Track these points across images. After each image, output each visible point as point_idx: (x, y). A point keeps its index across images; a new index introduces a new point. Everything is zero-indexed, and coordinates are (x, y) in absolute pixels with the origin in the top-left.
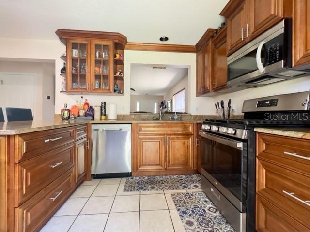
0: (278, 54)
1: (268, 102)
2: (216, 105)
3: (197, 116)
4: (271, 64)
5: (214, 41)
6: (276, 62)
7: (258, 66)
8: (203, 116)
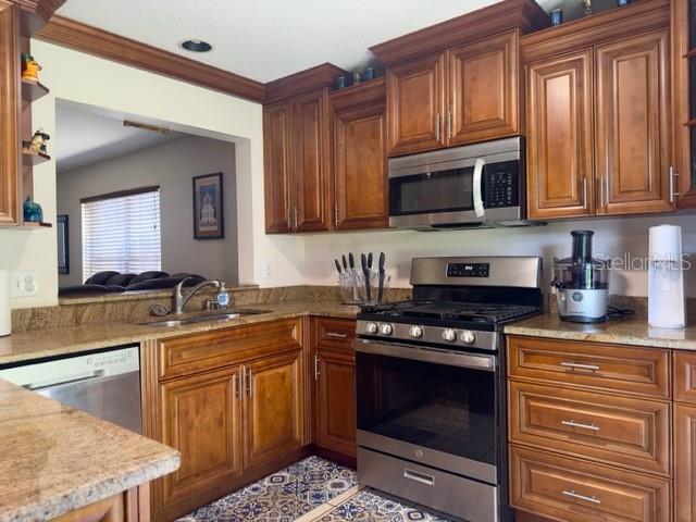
0: (510, 193)
1: (471, 268)
2: (336, 261)
3: (270, 290)
4: (497, 206)
5: (337, 98)
6: (506, 205)
7: (475, 204)
8: (283, 288)
